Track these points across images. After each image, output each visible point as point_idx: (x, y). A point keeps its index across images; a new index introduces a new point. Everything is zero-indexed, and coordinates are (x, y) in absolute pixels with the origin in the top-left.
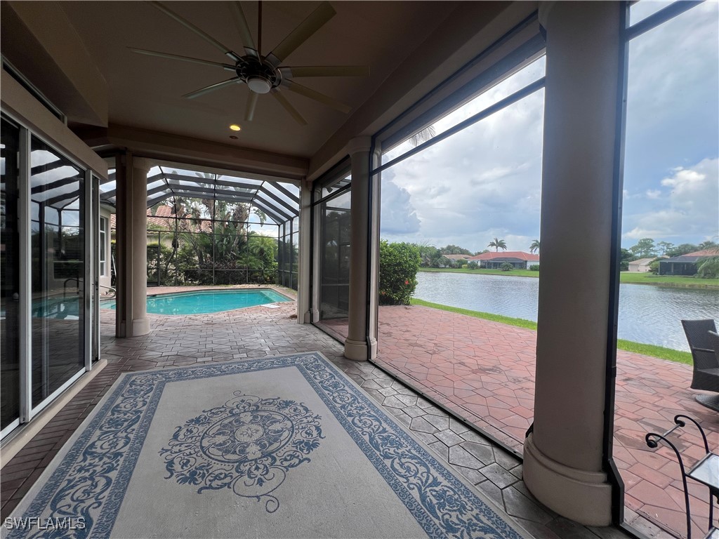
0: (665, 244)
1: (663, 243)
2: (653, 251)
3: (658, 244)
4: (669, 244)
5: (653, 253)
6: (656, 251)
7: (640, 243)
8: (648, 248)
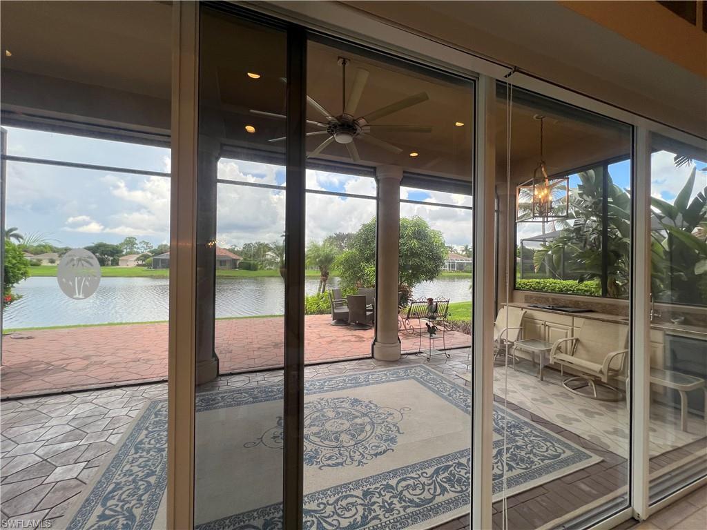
0: (145, 243)
1: (143, 241)
2: (135, 248)
3: (141, 243)
4: (147, 243)
5: (135, 250)
6: (138, 248)
7: (126, 240)
8: (133, 246)
